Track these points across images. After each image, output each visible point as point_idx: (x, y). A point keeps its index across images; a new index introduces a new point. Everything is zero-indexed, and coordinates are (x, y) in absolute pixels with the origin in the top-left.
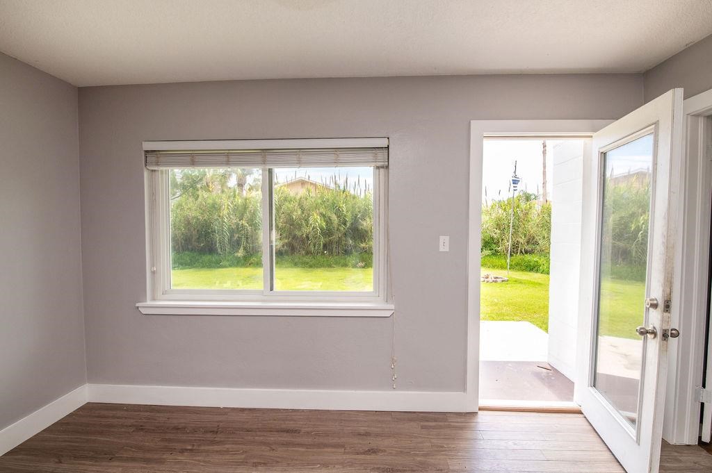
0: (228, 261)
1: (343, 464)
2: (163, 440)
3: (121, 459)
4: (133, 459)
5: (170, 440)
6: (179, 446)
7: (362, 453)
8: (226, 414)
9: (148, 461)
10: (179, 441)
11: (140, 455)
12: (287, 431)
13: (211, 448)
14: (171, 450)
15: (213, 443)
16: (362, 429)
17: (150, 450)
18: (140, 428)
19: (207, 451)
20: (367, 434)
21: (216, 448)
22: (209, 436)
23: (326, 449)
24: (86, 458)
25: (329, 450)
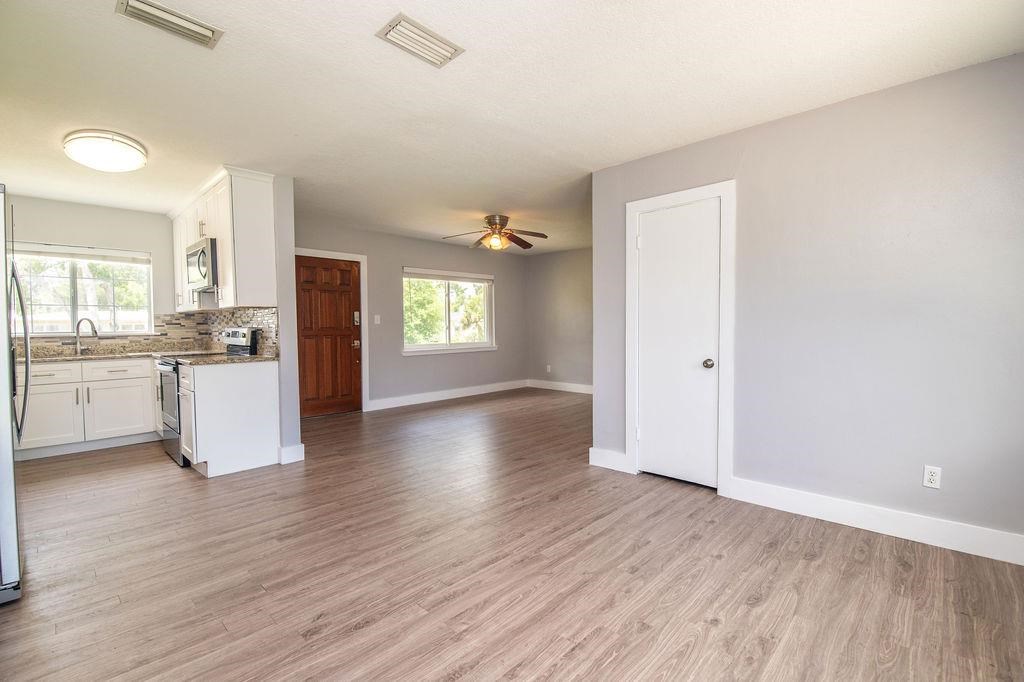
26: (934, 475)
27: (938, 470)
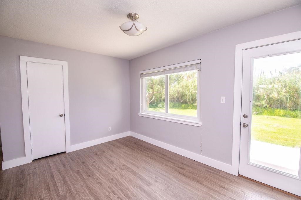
0: (191, 107)
1: (171, 167)
2: (137, 147)
3: (128, 147)
4: (130, 148)
5: (138, 147)
6: (139, 149)
7: (178, 167)
8: (153, 146)
9: (132, 149)
10: (140, 148)
11: (132, 148)
12: (164, 155)
13: (145, 151)
14: (137, 149)
15: (146, 151)
16: (185, 163)
17: (134, 147)
18: (135, 143)
19: (143, 152)
20: (185, 164)
21: (146, 152)
22: (146, 149)
23: (169, 162)
24: (124, 145)
25: (170, 163)
26: (110, 128)
27: (110, 127)
